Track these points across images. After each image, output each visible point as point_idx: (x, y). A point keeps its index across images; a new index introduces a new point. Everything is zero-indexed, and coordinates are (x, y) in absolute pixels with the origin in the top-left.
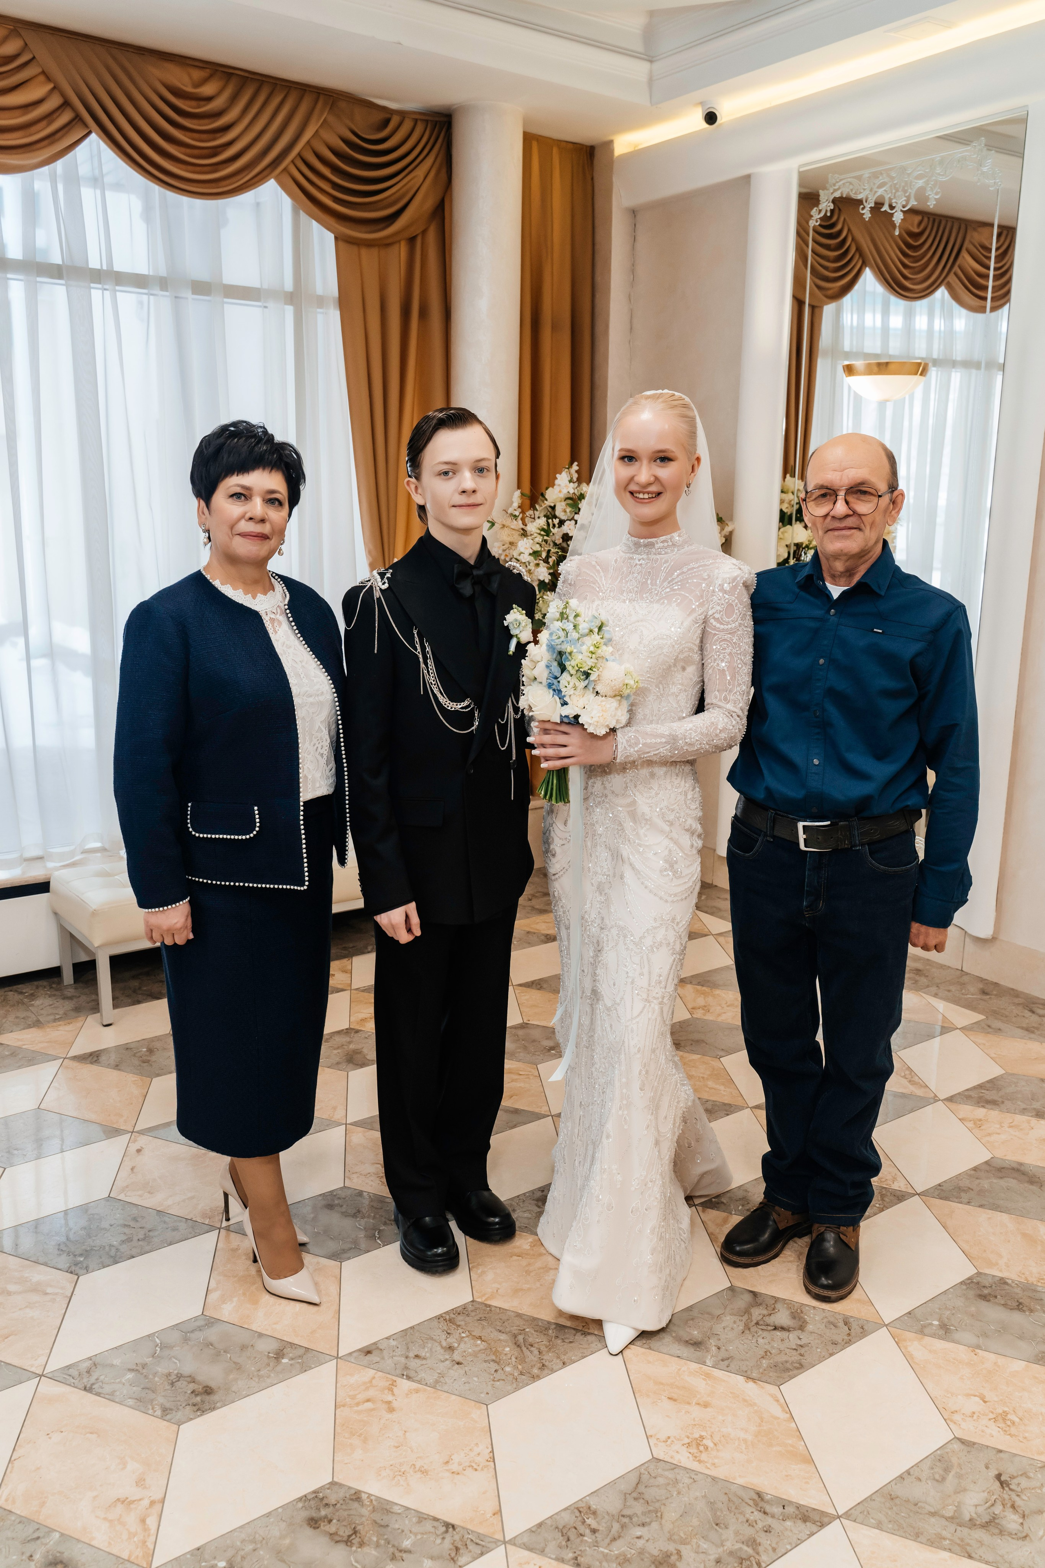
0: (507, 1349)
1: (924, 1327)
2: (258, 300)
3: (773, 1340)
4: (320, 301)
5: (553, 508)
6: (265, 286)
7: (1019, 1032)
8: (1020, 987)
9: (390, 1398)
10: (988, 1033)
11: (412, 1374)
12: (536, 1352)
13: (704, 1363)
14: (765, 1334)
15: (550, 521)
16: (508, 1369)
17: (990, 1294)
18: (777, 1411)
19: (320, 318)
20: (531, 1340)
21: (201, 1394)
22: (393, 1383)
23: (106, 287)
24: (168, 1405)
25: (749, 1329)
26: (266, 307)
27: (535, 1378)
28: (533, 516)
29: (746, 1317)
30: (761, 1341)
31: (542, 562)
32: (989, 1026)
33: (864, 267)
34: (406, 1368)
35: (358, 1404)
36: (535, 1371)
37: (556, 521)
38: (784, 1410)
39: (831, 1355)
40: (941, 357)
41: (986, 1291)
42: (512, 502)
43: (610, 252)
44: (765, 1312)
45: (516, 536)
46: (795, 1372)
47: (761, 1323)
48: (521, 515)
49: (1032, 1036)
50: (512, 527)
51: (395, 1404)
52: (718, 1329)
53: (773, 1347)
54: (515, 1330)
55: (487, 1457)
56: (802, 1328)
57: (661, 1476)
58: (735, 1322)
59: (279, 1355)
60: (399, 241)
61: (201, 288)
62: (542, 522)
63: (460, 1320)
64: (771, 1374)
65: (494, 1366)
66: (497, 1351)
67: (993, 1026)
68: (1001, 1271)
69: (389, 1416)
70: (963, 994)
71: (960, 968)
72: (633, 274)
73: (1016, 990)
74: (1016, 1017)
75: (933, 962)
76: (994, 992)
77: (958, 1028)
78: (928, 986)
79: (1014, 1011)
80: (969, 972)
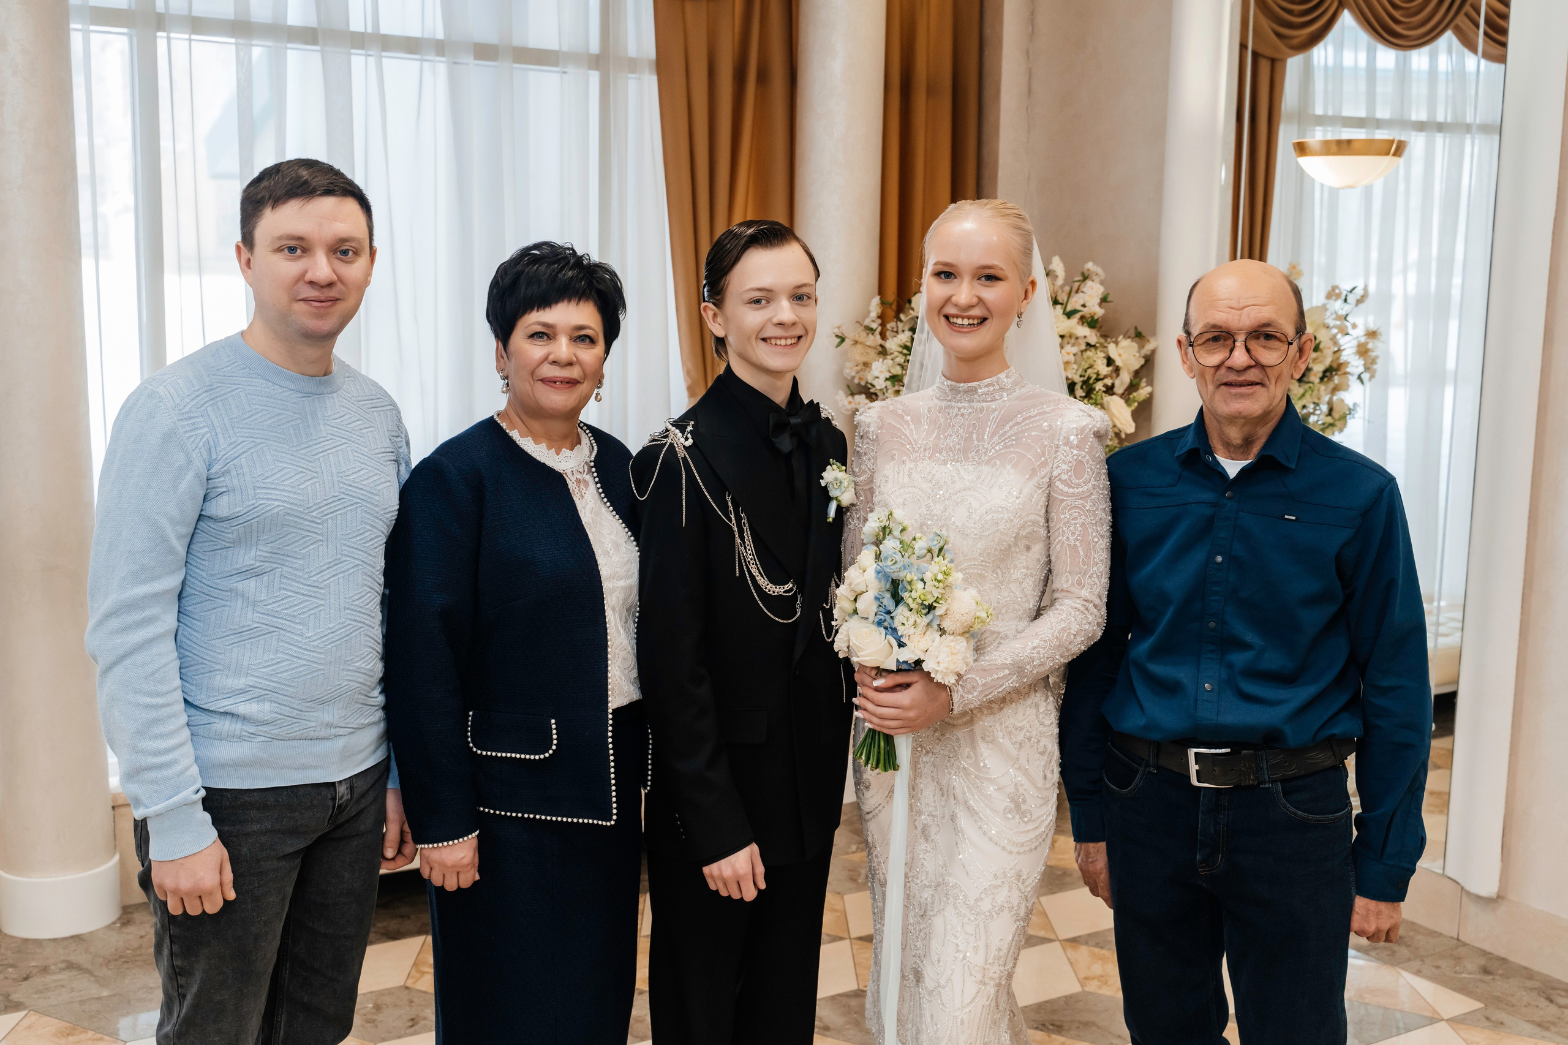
2: (556, 64)
4: (633, 65)
6: (565, 48)
7: (1528, 1027)
8: (1536, 966)
10: (1484, 1026)
19: (632, 84)
23: (370, 53)
26: (565, 73)
28: (895, 330)
32: (1486, 1017)
33: (1340, 9)
40: (1449, 120)
42: (869, 312)
45: (872, 353)
48: (879, 329)
49: (1546, 1034)
50: (868, 343)
61: (484, 52)
67: (1493, 1019)
70: (1456, 972)
71: (1456, 937)
72: (1032, 24)
73: (1531, 970)
74: (1525, 1006)
75: (1420, 926)
76: (1500, 972)
77: (1446, 1020)
78: (1409, 960)
79: (1525, 998)
80: (1468, 942)
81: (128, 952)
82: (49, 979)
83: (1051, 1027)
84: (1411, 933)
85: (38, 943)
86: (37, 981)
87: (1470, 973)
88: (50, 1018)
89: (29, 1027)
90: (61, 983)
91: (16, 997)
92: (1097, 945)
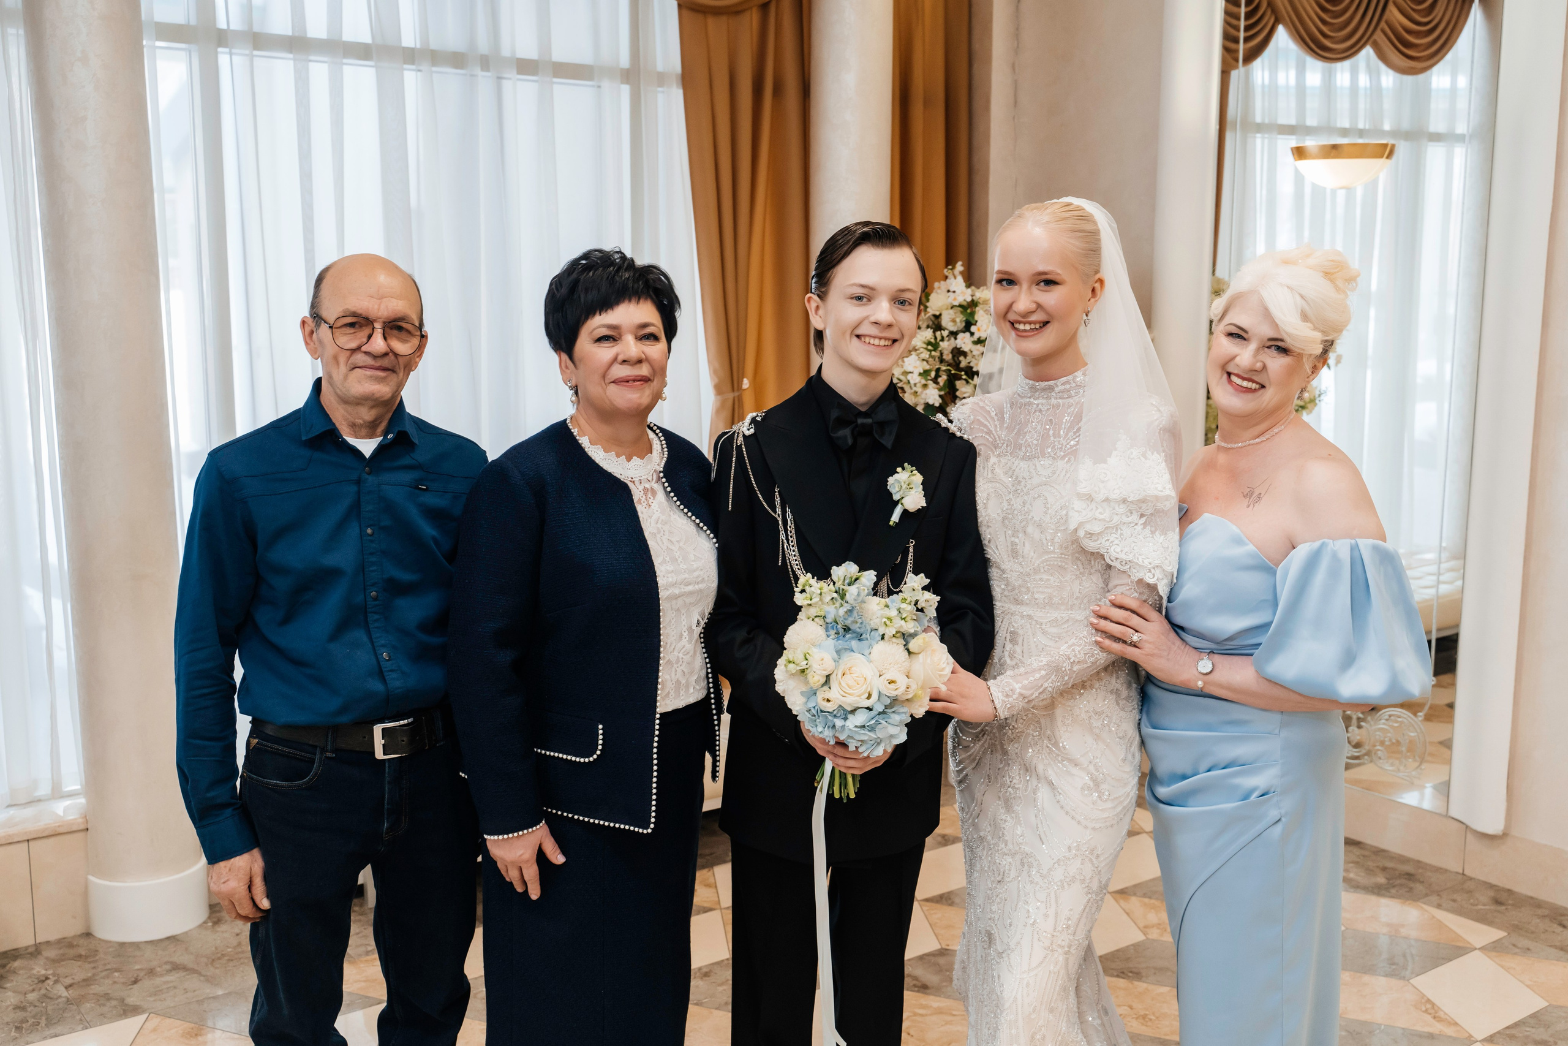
2: (591, 78)
4: (661, 79)
5: (937, 317)
6: (599, 63)
7: (1553, 952)
8: (1543, 895)
10: (1515, 954)
15: (938, 334)
19: (661, 98)
23: (420, 68)
26: (599, 87)
31: (931, 382)
32: (1514, 945)
33: (1276, 25)
37: (945, 333)
43: (991, 14)
60: (751, 8)
61: (527, 67)
62: (928, 334)
67: (1520, 945)
70: (1472, 904)
71: (1461, 872)
72: (1018, 40)
73: (1537, 899)
74: (1543, 933)
75: (1426, 864)
76: (1510, 902)
77: (1476, 949)
78: (1427, 895)
79: (1540, 925)
80: (1473, 876)
81: (229, 950)
82: (158, 981)
83: (1130, 974)
84: (1420, 871)
85: (136, 945)
86: (146, 984)
87: (1484, 905)
88: (173, 1020)
89: (154, 1030)
90: (172, 985)
91: (131, 1000)
92: (1145, 895)
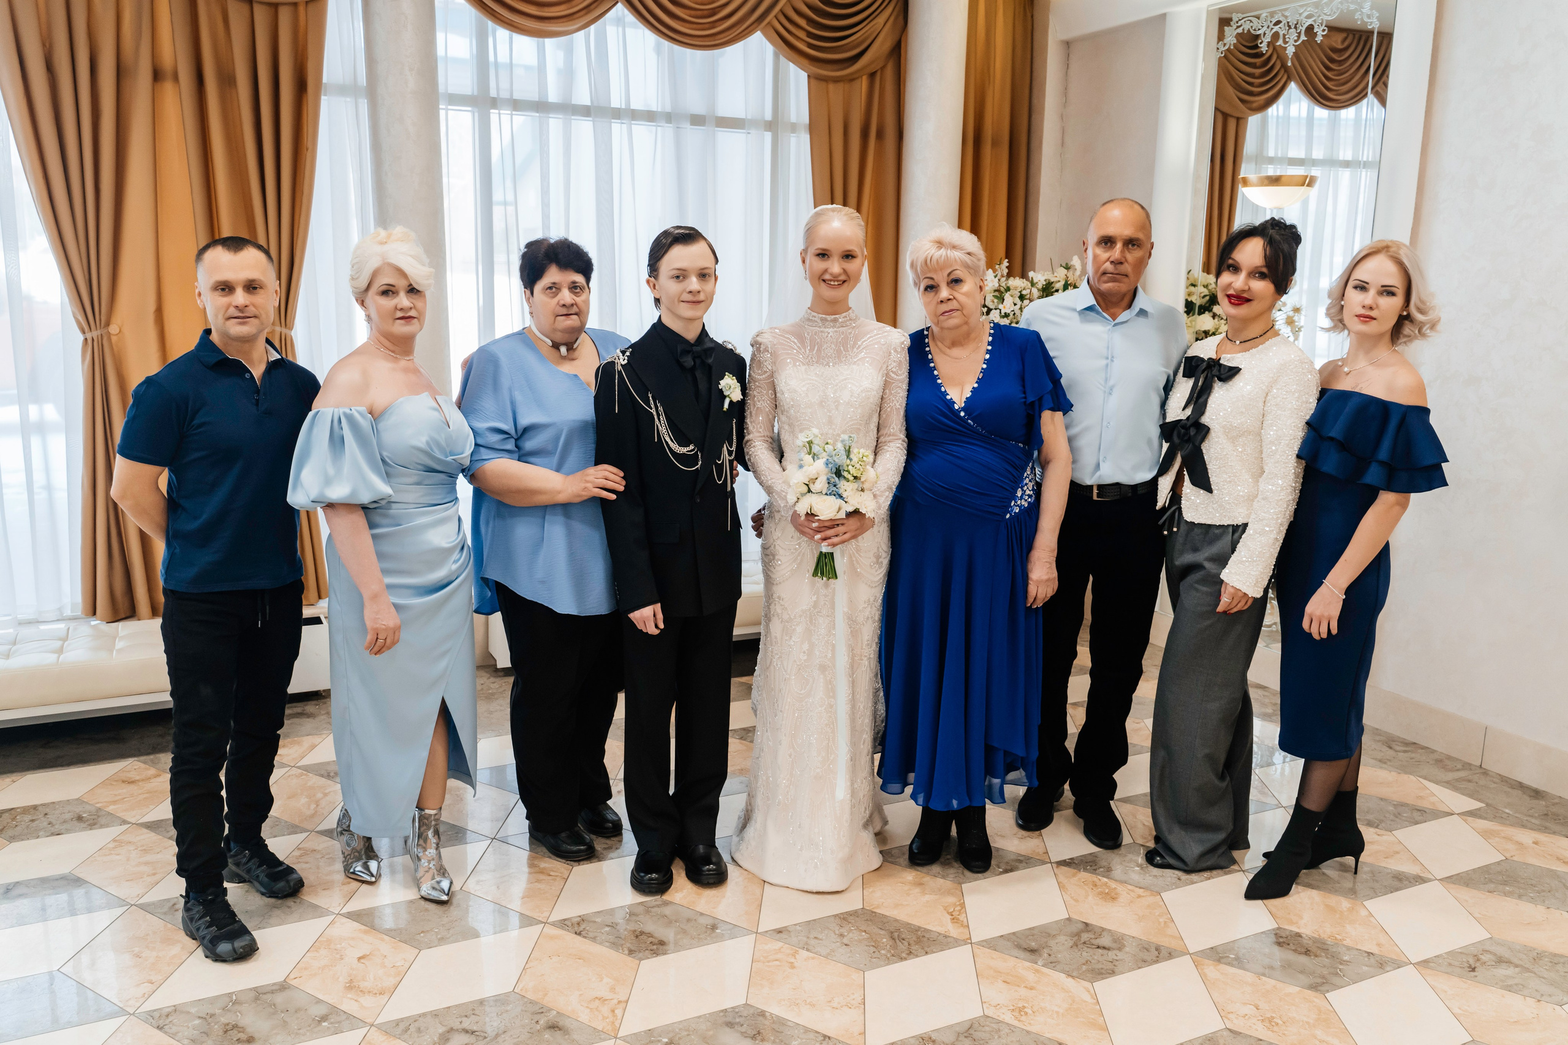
0: (885, 940)
1: (1222, 958)
2: (743, 128)
3: (1094, 954)
4: (794, 128)
6: (749, 117)
9: (793, 960)
11: (810, 948)
12: (906, 944)
13: (1036, 963)
14: (1089, 950)
16: (883, 952)
17: (1284, 942)
18: (1087, 997)
19: (793, 141)
20: (903, 936)
21: (657, 944)
22: (796, 952)
23: (624, 121)
24: (633, 948)
25: (1077, 946)
26: (749, 134)
27: (902, 959)
29: (1076, 938)
30: (1084, 954)
33: (1289, 81)
34: (807, 944)
35: (769, 962)
36: (904, 955)
38: (1092, 997)
39: (1140, 968)
41: (1281, 940)
44: (1093, 936)
46: (1109, 975)
47: (1088, 943)
49: (1384, 765)
51: (796, 964)
52: (1052, 943)
53: (1093, 959)
54: (892, 929)
55: (860, 1002)
56: (1120, 949)
57: (988, 1026)
58: (1066, 941)
59: (714, 927)
60: (862, 76)
61: (697, 120)
63: (851, 919)
64: (1088, 975)
65: (873, 949)
66: (876, 940)
68: (1299, 928)
69: (791, 971)
72: (1065, 97)
